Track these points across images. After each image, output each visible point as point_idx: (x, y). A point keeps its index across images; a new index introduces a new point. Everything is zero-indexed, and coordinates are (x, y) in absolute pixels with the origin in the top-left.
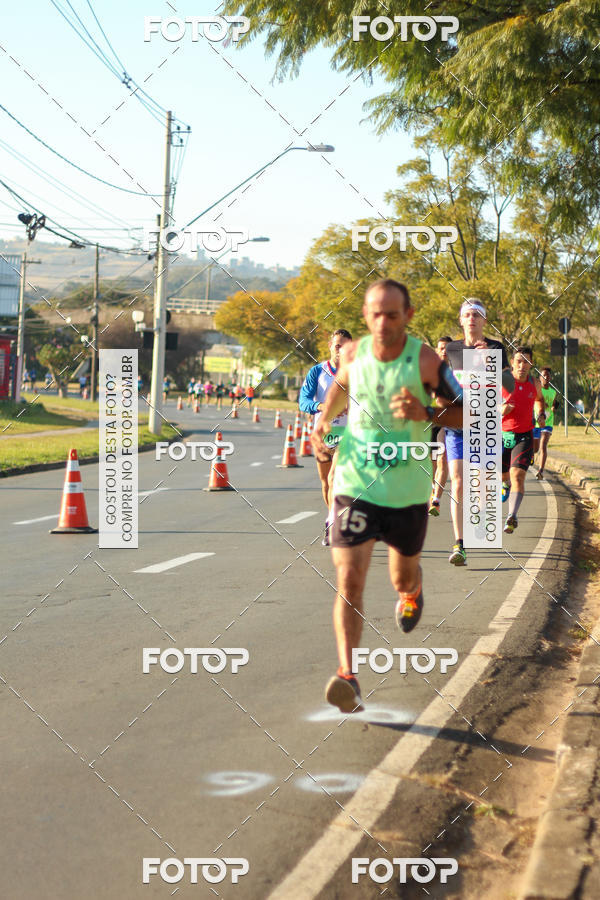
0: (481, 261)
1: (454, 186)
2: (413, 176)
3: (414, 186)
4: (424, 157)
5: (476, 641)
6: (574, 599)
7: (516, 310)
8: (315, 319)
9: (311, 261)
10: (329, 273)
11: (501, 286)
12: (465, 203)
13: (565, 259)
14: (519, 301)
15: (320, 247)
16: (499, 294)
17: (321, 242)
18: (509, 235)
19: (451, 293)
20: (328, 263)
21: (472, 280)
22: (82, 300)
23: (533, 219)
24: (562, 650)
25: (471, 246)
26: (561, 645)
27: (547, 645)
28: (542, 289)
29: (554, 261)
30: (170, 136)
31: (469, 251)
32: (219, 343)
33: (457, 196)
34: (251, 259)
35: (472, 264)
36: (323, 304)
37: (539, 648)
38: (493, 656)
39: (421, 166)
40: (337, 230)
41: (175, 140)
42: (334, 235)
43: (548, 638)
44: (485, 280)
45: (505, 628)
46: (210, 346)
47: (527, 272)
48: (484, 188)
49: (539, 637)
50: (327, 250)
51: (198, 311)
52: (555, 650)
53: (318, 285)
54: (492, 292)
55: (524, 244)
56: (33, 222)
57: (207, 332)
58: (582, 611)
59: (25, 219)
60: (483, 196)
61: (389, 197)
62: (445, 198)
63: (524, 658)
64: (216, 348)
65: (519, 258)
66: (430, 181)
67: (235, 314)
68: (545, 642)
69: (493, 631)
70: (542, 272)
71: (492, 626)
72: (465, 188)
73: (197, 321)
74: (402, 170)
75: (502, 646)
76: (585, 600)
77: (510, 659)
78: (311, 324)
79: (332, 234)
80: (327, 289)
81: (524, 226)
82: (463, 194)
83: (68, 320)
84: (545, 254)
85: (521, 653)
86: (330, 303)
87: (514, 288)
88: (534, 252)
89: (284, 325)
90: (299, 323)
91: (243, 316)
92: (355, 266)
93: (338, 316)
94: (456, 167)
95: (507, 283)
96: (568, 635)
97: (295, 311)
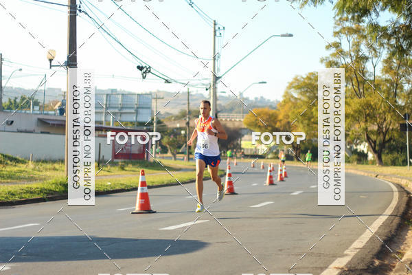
0: (367, 90)
1: (353, 54)
2: (333, 50)
3: (333, 55)
4: (338, 41)
5: (334, 260)
6: (399, 239)
7: (384, 112)
8: (290, 120)
9: (287, 93)
10: (296, 98)
11: (376, 100)
12: (358, 62)
13: (407, 87)
14: (385, 107)
15: (291, 86)
16: (376, 104)
17: (291, 84)
18: (380, 77)
19: (353, 105)
20: (296, 94)
21: (363, 98)
22: (183, 115)
23: (391, 68)
24: (386, 265)
25: (361, 82)
26: (386, 262)
27: (377, 262)
28: (396, 101)
29: (402, 88)
30: (215, 32)
31: (361, 84)
32: (247, 134)
33: (354, 59)
34: (264, 97)
35: (361, 90)
36: (293, 112)
37: (372, 264)
38: (342, 268)
39: (337, 45)
40: (298, 78)
41: (218, 34)
42: (298, 80)
43: (378, 258)
44: (369, 98)
45: (353, 254)
46: (243, 136)
47: (389, 94)
48: (367, 54)
49: (373, 258)
50: (294, 87)
51: (238, 120)
52: (381, 265)
53: (290, 104)
54: (372, 103)
55: (387, 81)
56: (145, 69)
57: (241, 129)
58: (403, 244)
59: (140, 68)
60: (367, 59)
61: (322, 61)
62: (348, 60)
63: (361, 270)
64: (246, 137)
65: (385, 88)
66: (341, 53)
67: (253, 119)
68: (376, 261)
69: (347, 255)
70: (396, 94)
71: (346, 252)
72: (358, 54)
73: (237, 124)
74: (328, 47)
75: (349, 263)
76: (406, 239)
77: (352, 271)
78: (289, 123)
79: (296, 79)
80: (295, 105)
81: (387, 72)
82: (357, 57)
83: (178, 125)
84: (397, 85)
85: (360, 267)
86: (296, 112)
87: (382, 101)
88: (392, 84)
89: (276, 123)
90: (283, 122)
91: (257, 120)
92: (308, 94)
93: (300, 118)
94: (353, 45)
95: (379, 99)
96: (392, 257)
97: (281, 117)
